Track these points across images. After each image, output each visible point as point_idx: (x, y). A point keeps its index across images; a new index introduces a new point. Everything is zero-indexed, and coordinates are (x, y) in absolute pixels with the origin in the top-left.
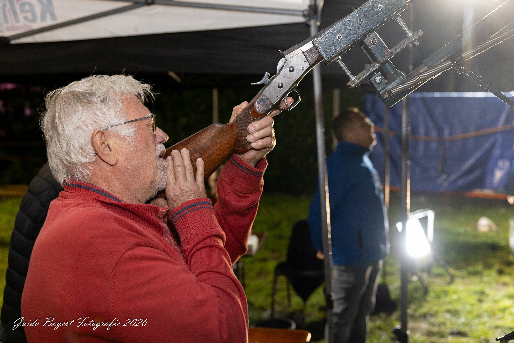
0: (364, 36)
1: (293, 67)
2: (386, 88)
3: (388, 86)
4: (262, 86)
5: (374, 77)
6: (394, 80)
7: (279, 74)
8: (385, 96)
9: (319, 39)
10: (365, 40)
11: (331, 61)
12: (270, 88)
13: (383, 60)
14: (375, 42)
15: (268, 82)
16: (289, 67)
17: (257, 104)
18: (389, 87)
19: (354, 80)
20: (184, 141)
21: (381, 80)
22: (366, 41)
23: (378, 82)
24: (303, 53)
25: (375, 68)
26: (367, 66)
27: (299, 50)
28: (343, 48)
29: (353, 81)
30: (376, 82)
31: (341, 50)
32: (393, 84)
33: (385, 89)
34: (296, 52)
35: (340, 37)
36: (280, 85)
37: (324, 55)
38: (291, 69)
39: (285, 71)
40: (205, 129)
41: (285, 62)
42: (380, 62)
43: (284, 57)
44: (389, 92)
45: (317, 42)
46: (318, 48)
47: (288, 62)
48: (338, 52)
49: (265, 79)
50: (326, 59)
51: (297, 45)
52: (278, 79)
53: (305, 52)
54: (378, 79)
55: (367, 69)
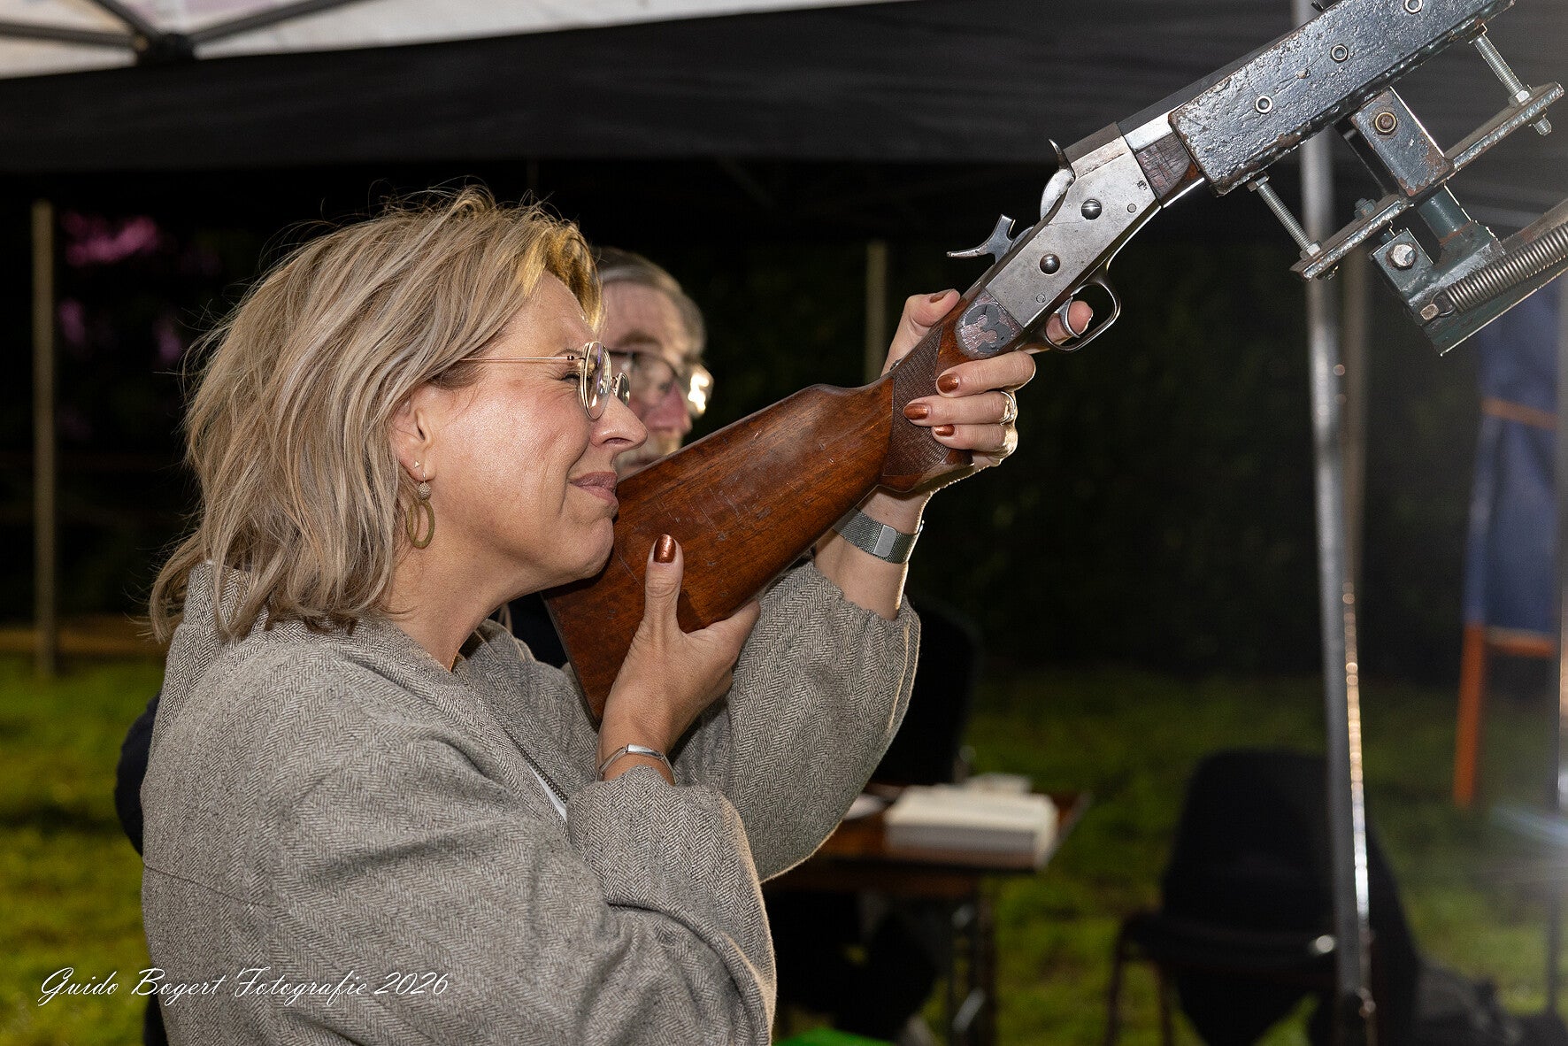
0: (1354, 102)
1: (1099, 204)
2: (1432, 286)
3: (1438, 279)
4: (987, 264)
5: (1387, 246)
6: (1460, 256)
7: (1046, 224)
8: (1427, 314)
9: (1190, 107)
10: (1353, 118)
11: (1231, 185)
12: (1012, 271)
13: (1418, 186)
14: (1388, 124)
15: (1006, 251)
16: (1084, 199)
17: (967, 324)
18: (1444, 281)
19: (1315, 255)
20: (707, 441)
21: (1411, 255)
22: (1361, 119)
23: (1400, 262)
24: (1136, 153)
25: (1389, 216)
26: (1365, 207)
27: (1119, 144)
28: (1275, 140)
29: (1311, 260)
30: (1395, 265)
31: (1266, 150)
32: (1458, 272)
33: (1427, 289)
34: (1107, 150)
35: (1264, 104)
36: (1050, 262)
37: (1208, 165)
38: (1091, 208)
39: (1070, 214)
40: (781, 405)
41: (1070, 183)
42: (1406, 196)
43: (1067, 165)
44: (1441, 298)
45: (1185, 117)
46: (1186, 137)
47: (1079, 183)
48: (1256, 156)
49: (998, 240)
50: (1215, 176)
51: (1114, 126)
52: (1044, 242)
53: (1142, 150)
54: (1402, 252)
55: (1361, 215)
